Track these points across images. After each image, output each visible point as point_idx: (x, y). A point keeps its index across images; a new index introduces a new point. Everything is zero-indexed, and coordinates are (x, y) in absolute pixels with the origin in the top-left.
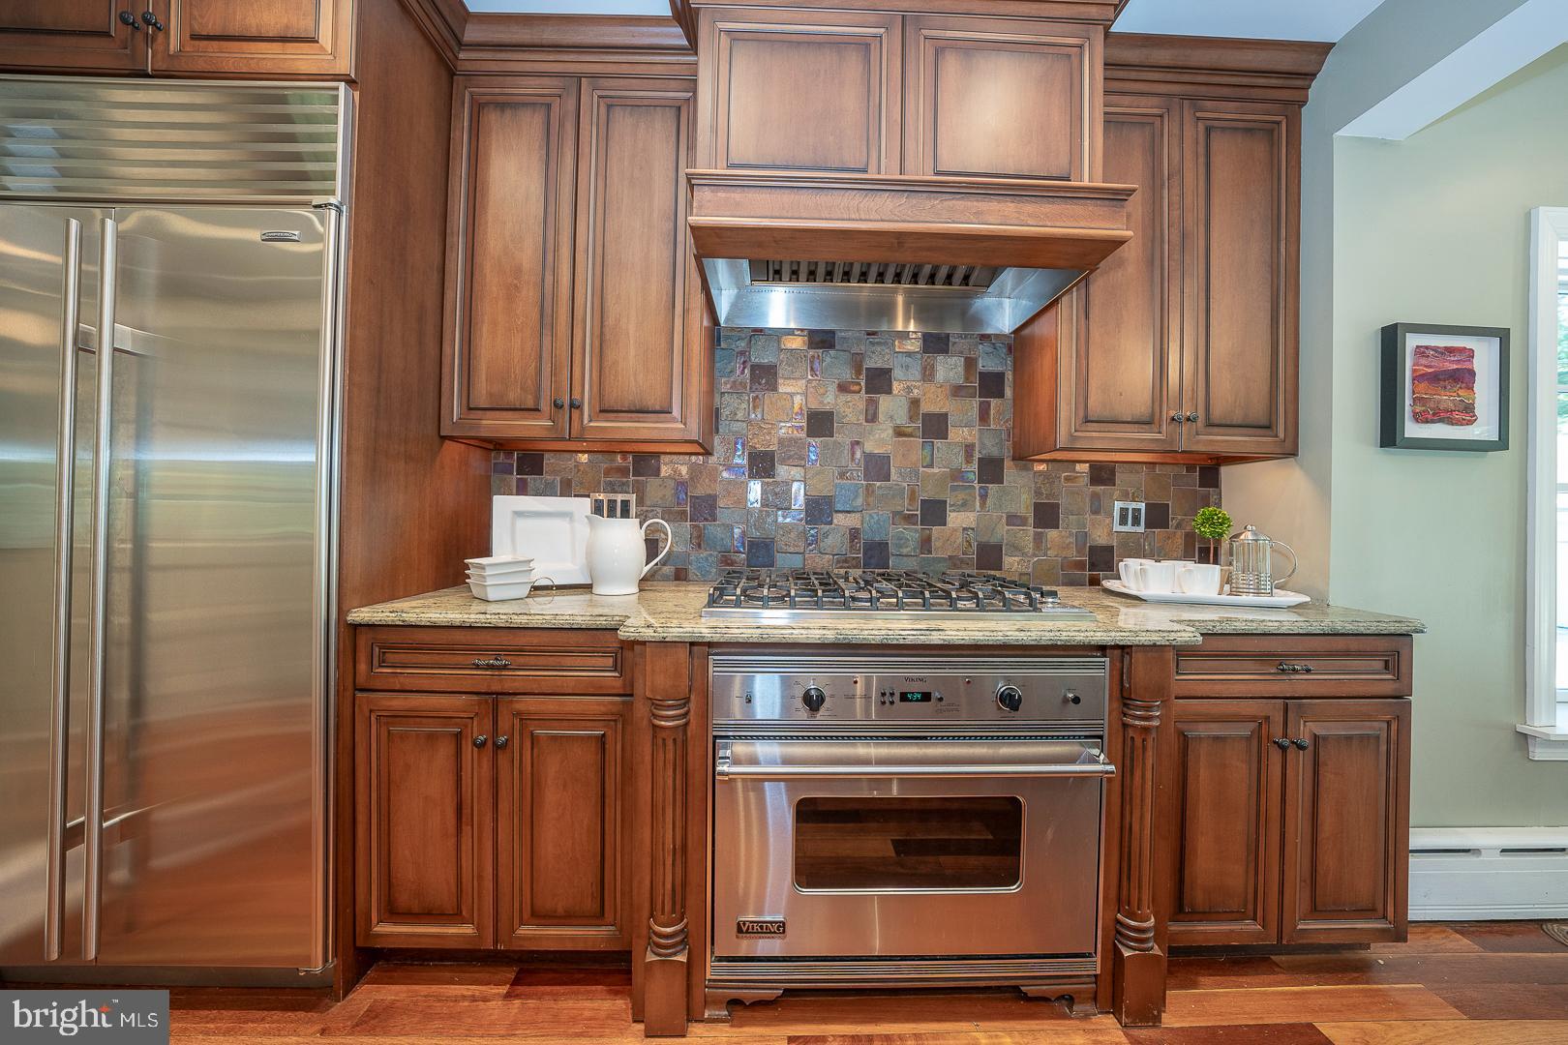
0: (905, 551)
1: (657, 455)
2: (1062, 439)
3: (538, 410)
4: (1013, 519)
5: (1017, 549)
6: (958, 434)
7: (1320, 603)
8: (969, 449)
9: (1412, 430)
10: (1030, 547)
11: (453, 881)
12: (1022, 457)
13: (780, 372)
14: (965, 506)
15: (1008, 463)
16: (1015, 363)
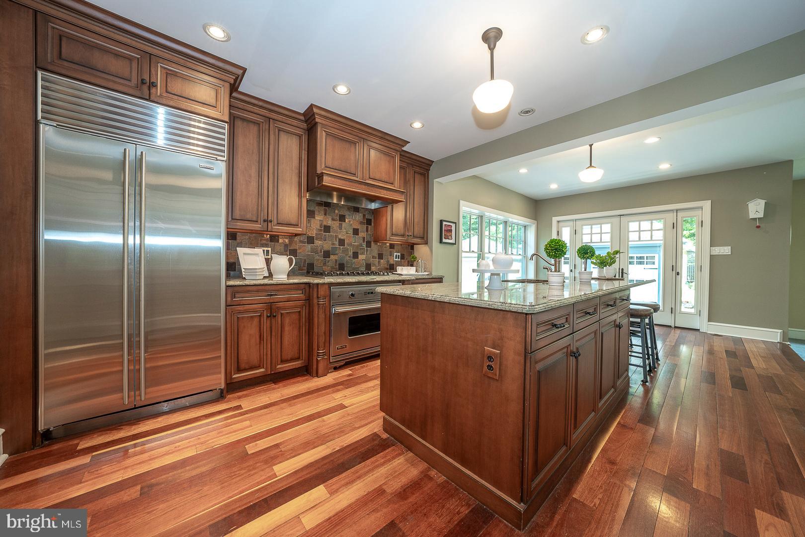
0: (349, 266)
1: (278, 236)
2: (388, 239)
3: (257, 221)
4: (374, 257)
5: (374, 265)
6: (362, 234)
7: (431, 274)
8: (364, 238)
9: (444, 240)
10: (377, 265)
11: (259, 357)
12: (376, 241)
13: (316, 213)
14: (363, 254)
15: (372, 243)
16: (374, 217)
